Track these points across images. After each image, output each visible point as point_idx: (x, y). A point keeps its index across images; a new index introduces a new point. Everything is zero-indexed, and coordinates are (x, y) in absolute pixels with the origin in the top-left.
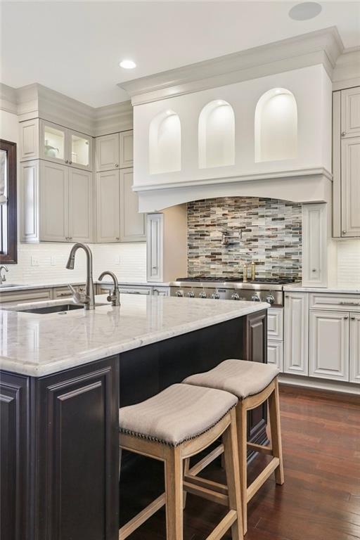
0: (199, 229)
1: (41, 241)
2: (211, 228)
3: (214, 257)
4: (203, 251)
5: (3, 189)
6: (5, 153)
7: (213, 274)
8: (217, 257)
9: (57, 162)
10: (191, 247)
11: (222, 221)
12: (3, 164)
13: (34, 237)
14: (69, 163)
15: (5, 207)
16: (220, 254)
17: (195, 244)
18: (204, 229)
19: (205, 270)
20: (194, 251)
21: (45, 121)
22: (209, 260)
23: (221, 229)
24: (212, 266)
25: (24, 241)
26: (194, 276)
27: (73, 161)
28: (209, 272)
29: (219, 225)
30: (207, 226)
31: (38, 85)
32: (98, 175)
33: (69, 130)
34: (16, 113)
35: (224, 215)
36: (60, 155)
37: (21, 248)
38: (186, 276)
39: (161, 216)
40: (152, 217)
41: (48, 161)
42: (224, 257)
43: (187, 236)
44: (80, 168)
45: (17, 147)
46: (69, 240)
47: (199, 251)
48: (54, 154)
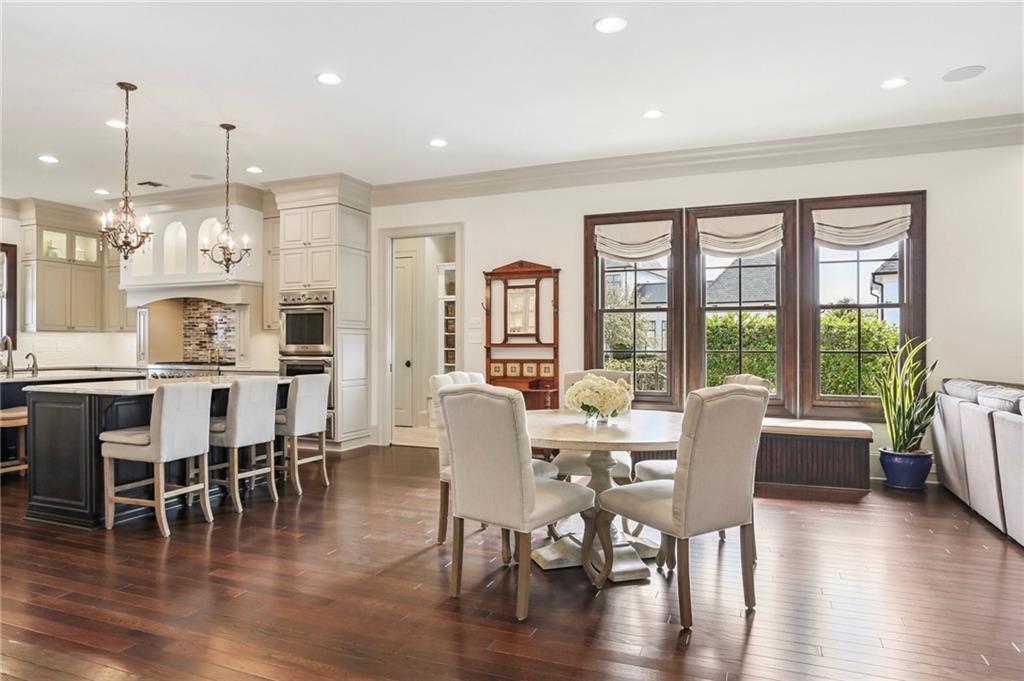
0: (191, 320)
1: (38, 331)
2: (199, 320)
3: (201, 345)
4: (194, 341)
5: (2, 285)
6: (4, 254)
7: (201, 359)
8: (204, 345)
9: (60, 261)
10: (186, 337)
11: (207, 315)
12: (3, 263)
13: (32, 327)
14: (71, 260)
15: (5, 300)
16: (205, 342)
17: (188, 334)
18: (195, 320)
19: (196, 356)
20: (188, 339)
21: (43, 226)
22: (198, 347)
23: (206, 321)
24: (200, 353)
25: (24, 330)
26: (188, 360)
27: (76, 259)
28: (198, 358)
29: (205, 317)
30: (197, 318)
31: (34, 199)
32: (107, 270)
33: (71, 233)
34: (18, 219)
35: (209, 308)
36: (62, 254)
37: (20, 336)
38: (182, 360)
39: (146, 310)
40: (139, 310)
41: (47, 261)
42: (208, 345)
43: (182, 326)
44: (86, 265)
45: (19, 247)
46: (71, 329)
47: (191, 340)
48: (56, 254)
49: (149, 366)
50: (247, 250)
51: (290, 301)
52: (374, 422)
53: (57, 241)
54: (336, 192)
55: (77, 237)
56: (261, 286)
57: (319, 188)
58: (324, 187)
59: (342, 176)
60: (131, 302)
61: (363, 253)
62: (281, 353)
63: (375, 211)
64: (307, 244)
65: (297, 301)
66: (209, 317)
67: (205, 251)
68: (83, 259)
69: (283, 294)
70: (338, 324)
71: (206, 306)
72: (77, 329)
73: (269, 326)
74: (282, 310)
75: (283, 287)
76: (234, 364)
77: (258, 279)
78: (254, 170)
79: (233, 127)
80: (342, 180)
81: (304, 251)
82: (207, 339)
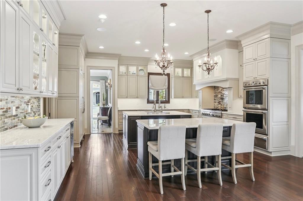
0: (216, 94)
1: (174, 98)
4: (217, 101)
6: (167, 76)
8: (220, 103)
9: (180, 77)
10: (215, 100)
11: (221, 92)
12: (167, 79)
14: (183, 77)
15: (167, 89)
16: (220, 102)
17: (215, 99)
19: (217, 106)
20: (215, 101)
21: (175, 67)
22: (218, 104)
23: (220, 94)
25: (171, 98)
26: (215, 108)
28: (218, 107)
29: (220, 93)
30: (218, 93)
33: (183, 68)
35: (222, 90)
36: (181, 75)
39: (201, 91)
40: (200, 91)
41: (177, 77)
42: (221, 103)
43: (214, 96)
44: (187, 77)
45: (170, 74)
46: (183, 97)
48: (179, 75)
49: (201, 110)
50: (216, 63)
51: (247, 85)
52: (293, 143)
53: (179, 71)
54: (269, 31)
55: (184, 69)
56: (238, 80)
57: (260, 32)
58: (263, 31)
59: (272, 23)
60: (197, 88)
61: (286, 60)
62: (244, 107)
63: (293, 38)
64: (255, 60)
65: (251, 85)
66: (222, 93)
67: (200, 66)
68: (186, 76)
69: (244, 83)
70: (270, 95)
71: (221, 89)
72: (184, 97)
73: (241, 96)
74: (244, 89)
75: (245, 79)
76: (227, 111)
77: (237, 77)
78: (229, 31)
79: (210, 11)
80: (272, 25)
81: (254, 62)
82: (221, 101)
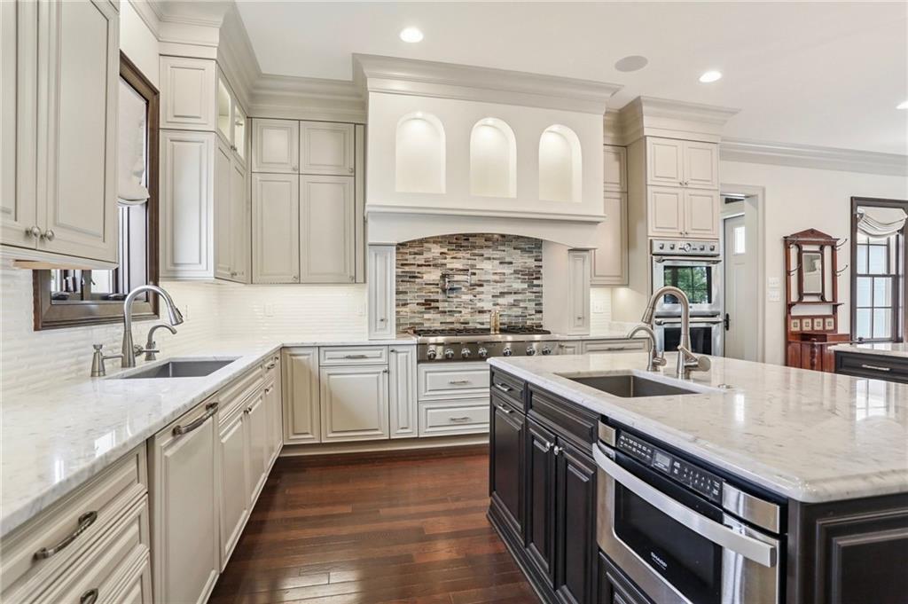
0: (407, 269)
2: (424, 269)
3: (428, 304)
4: (413, 298)
6: (144, 104)
7: (427, 325)
8: (433, 304)
9: (227, 145)
10: (399, 292)
11: (440, 261)
13: (200, 270)
14: (234, 149)
16: (437, 301)
17: (403, 288)
18: (414, 269)
19: (417, 320)
20: (402, 297)
21: (220, 69)
22: (422, 308)
23: (438, 271)
24: (426, 316)
25: (173, 276)
28: (423, 324)
29: (435, 266)
30: (419, 265)
32: (256, 177)
33: (234, 97)
34: (158, 36)
35: (441, 253)
41: (220, 139)
42: (441, 305)
44: (239, 162)
45: (161, 98)
47: (408, 297)
51: (668, 250)
55: (235, 106)
64: (683, 185)
66: (443, 264)
71: (435, 248)
81: (680, 191)
82: (440, 297)
